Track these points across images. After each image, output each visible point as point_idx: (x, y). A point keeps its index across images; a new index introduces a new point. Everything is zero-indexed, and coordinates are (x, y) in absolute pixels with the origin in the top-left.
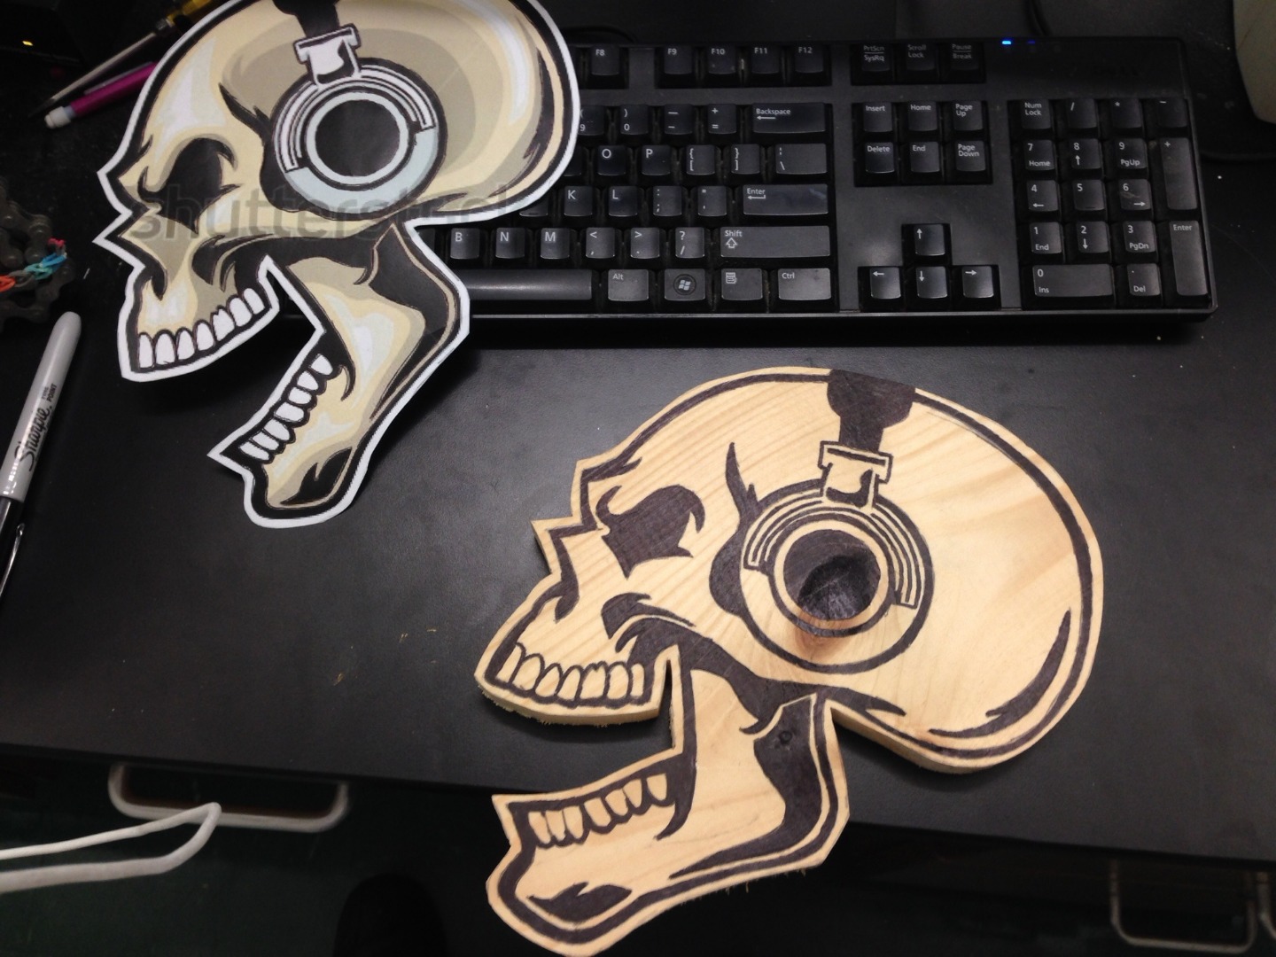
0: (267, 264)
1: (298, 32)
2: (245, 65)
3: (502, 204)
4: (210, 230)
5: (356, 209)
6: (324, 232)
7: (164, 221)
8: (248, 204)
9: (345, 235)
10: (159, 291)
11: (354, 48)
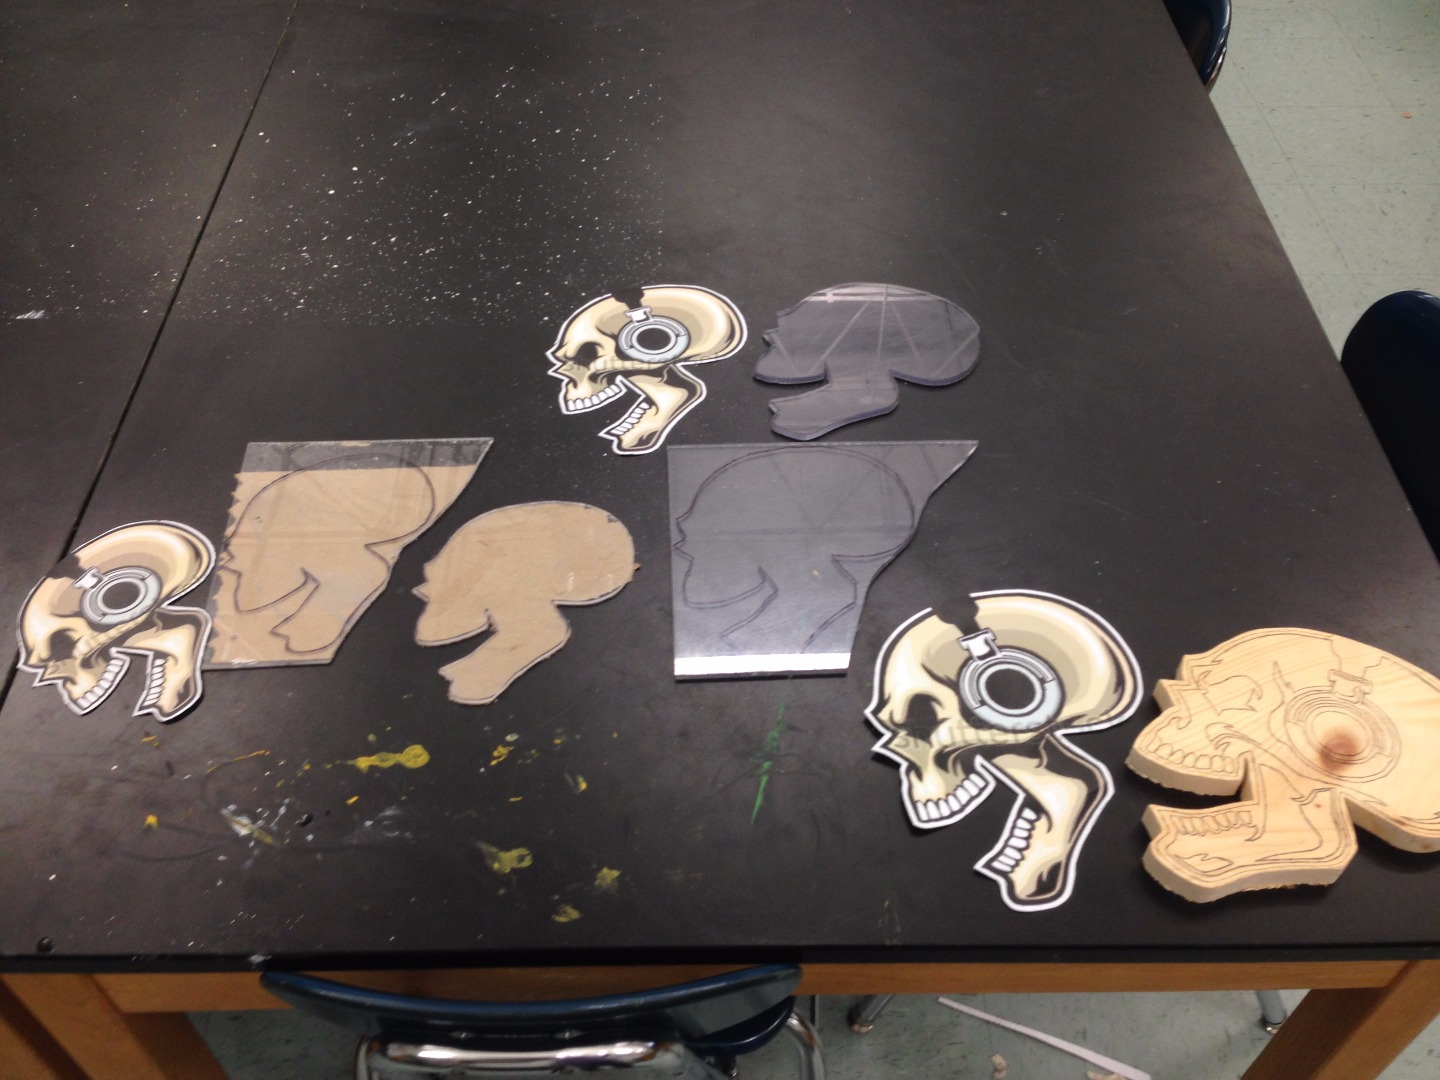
0: (979, 760)
1: (958, 634)
2: (933, 652)
3: (1110, 719)
10: (920, 776)
11: (994, 640)
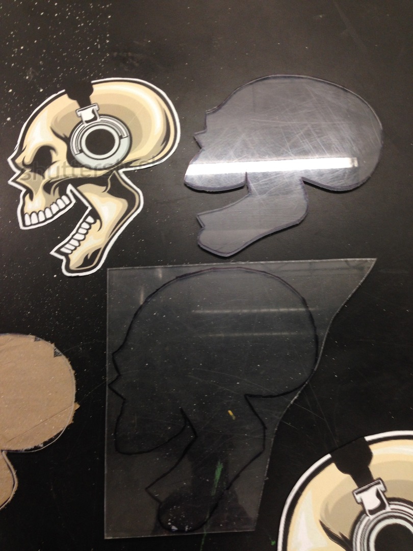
4: (49, 177)
5: (102, 166)
6: (90, 175)
7: (32, 174)
8: (62, 167)
9: (98, 176)
